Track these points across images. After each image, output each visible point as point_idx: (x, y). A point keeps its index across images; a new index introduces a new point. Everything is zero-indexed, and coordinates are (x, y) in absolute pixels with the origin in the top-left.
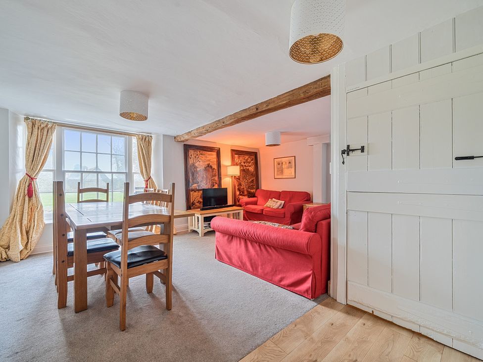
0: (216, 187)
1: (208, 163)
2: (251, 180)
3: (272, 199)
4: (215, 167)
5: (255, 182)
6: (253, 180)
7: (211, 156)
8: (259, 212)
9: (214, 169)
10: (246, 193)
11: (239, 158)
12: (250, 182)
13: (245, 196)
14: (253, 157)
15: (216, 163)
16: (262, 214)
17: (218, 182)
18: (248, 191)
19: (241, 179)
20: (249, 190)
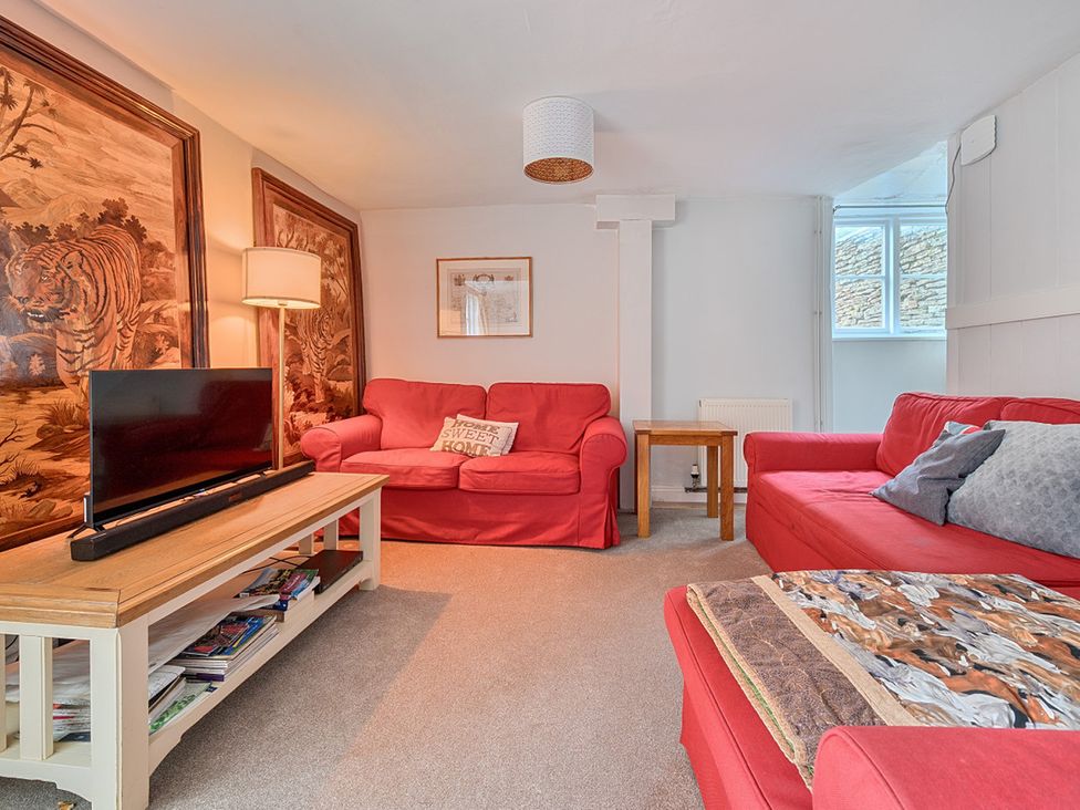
0: (172, 361)
1: (114, 196)
2: (335, 341)
3: (453, 415)
4: (164, 232)
5: (350, 349)
6: (343, 341)
7: (139, 161)
8: (437, 483)
9: (157, 247)
10: (319, 397)
11: (291, 226)
12: (336, 348)
13: (316, 411)
14: (344, 241)
15: (169, 210)
16: (457, 487)
17: (183, 336)
18: (327, 390)
19: (301, 331)
20: (332, 383)
